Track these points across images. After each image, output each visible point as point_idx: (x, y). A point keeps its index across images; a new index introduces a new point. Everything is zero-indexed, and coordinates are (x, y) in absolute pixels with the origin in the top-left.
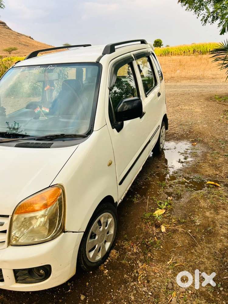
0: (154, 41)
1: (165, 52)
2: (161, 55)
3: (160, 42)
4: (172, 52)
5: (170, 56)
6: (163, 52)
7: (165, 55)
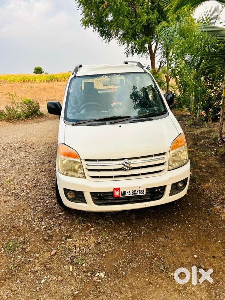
0: (34, 68)
1: (50, 79)
2: (47, 81)
3: (40, 69)
4: (57, 79)
5: (56, 82)
6: (49, 78)
7: (51, 81)
